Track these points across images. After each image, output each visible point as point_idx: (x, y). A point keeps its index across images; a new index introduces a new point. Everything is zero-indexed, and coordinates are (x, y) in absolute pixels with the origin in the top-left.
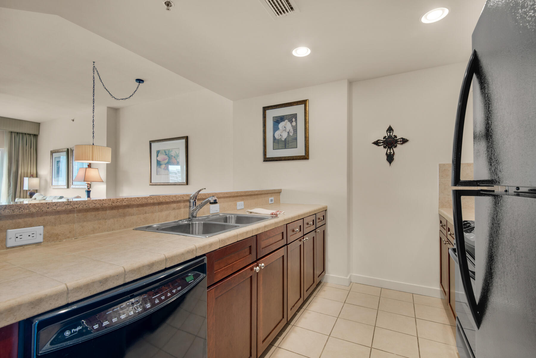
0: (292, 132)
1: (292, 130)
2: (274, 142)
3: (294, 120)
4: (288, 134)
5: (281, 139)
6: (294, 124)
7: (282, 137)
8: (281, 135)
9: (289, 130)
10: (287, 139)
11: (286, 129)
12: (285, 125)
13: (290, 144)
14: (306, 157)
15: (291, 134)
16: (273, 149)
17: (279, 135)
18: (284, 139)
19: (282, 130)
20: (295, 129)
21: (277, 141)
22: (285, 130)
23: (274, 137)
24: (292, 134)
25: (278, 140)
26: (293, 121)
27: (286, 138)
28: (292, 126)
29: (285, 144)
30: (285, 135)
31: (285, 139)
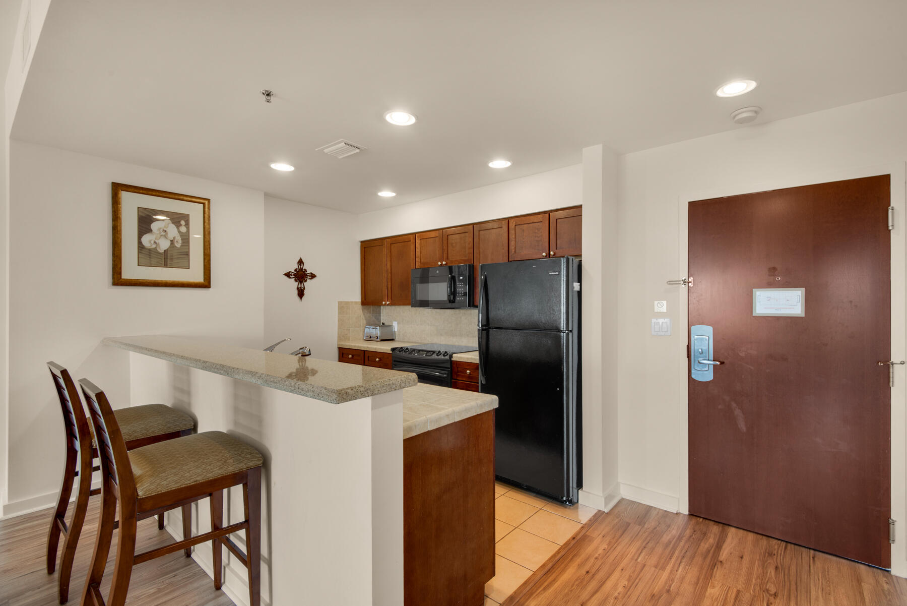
0: (180, 242)
1: (179, 238)
2: (140, 252)
3: (183, 223)
4: (171, 244)
5: (156, 250)
6: (183, 229)
7: (159, 248)
8: (155, 243)
9: (174, 238)
10: (169, 252)
11: (167, 234)
12: (165, 227)
13: (175, 261)
14: (206, 284)
15: (178, 245)
16: (138, 265)
17: (152, 242)
18: (163, 251)
19: (159, 236)
20: (186, 239)
21: (148, 251)
22: (166, 237)
23: (140, 243)
24: (180, 245)
25: (150, 250)
26: (181, 225)
27: (167, 249)
28: (179, 232)
29: (166, 259)
30: (164, 245)
31: (165, 251)
